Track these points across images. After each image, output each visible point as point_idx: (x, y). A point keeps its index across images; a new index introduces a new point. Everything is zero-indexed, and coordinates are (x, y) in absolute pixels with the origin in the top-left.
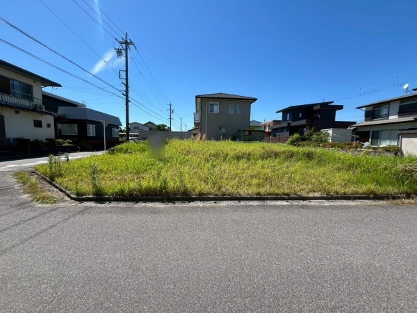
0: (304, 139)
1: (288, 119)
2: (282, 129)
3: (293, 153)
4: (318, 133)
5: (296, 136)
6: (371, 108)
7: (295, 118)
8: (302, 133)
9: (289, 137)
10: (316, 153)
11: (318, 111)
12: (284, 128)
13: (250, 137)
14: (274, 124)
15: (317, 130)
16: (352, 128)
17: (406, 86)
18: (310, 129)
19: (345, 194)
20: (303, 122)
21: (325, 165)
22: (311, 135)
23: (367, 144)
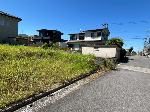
0: (49, 46)
1: (42, 35)
2: (39, 40)
3: (42, 53)
4: (55, 43)
5: (46, 44)
6: (72, 36)
7: (45, 35)
8: (48, 43)
9: (42, 44)
10: (55, 53)
11: (55, 34)
12: (40, 40)
13: (18, 42)
14: (35, 37)
15: (55, 42)
16: (67, 42)
17: (80, 30)
18: (52, 41)
19: (72, 79)
20: (49, 38)
21: (59, 60)
22: (53, 44)
23: (71, 49)
